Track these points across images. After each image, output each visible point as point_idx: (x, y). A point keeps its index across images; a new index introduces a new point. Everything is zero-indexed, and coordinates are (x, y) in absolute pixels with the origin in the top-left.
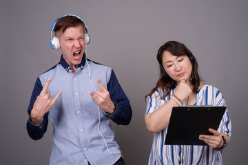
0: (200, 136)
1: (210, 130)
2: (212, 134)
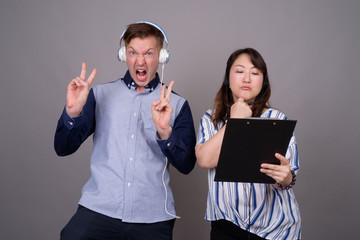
0: (263, 165)
1: (277, 155)
2: (278, 162)
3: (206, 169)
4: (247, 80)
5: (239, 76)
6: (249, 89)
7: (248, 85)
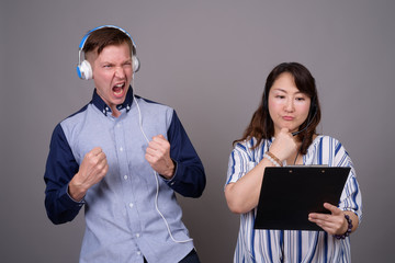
0: (310, 215)
1: (326, 205)
2: (328, 212)
3: (237, 213)
4: (289, 108)
5: (279, 101)
6: (292, 119)
7: (290, 115)
